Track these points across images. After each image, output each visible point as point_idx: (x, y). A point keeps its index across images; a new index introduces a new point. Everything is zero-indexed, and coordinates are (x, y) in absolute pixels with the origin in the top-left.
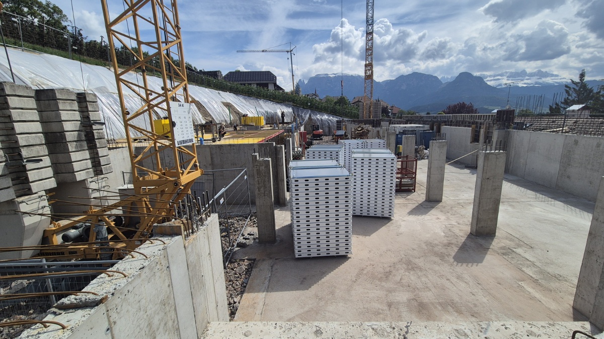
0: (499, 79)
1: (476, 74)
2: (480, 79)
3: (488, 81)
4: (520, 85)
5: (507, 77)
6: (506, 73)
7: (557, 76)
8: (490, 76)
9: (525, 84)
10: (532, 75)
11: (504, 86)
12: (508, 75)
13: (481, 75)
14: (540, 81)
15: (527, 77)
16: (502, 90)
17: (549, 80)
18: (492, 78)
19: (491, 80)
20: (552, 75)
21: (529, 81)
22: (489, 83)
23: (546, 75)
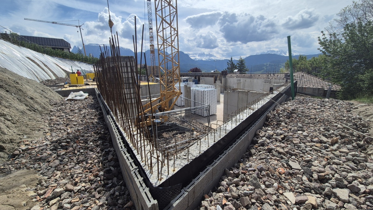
0: (195, 56)
1: (185, 53)
2: (187, 55)
3: (191, 56)
4: (203, 60)
5: (198, 55)
6: (198, 53)
7: (215, 56)
8: (191, 54)
9: (205, 59)
10: (207, 55)
11: (197, 60)
12: (198, 54)
13: (188, 53)
14: (210, 58)
15: (205, 56)
16: (197, 61)
17: (213, 58)
18: (192, 55)
19: (192, 56)
20: (214, 56)
21: (206, 58)
22: (191, 58)
23: (211, 56)
